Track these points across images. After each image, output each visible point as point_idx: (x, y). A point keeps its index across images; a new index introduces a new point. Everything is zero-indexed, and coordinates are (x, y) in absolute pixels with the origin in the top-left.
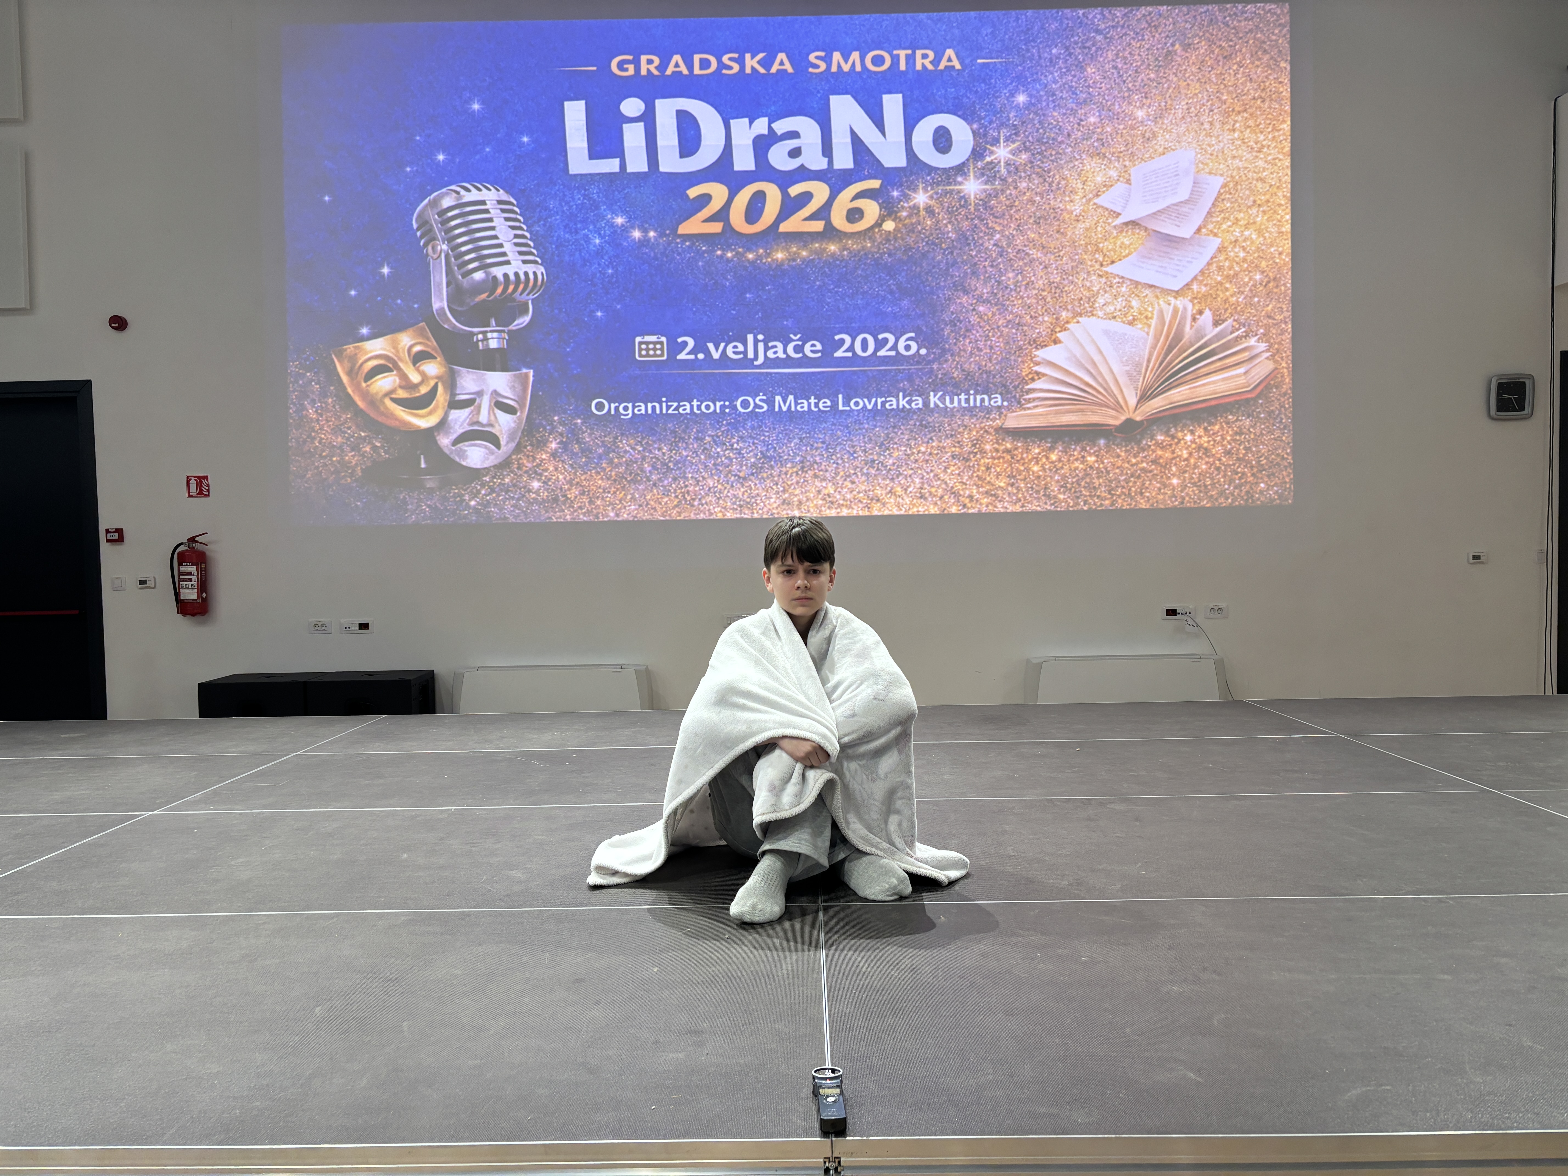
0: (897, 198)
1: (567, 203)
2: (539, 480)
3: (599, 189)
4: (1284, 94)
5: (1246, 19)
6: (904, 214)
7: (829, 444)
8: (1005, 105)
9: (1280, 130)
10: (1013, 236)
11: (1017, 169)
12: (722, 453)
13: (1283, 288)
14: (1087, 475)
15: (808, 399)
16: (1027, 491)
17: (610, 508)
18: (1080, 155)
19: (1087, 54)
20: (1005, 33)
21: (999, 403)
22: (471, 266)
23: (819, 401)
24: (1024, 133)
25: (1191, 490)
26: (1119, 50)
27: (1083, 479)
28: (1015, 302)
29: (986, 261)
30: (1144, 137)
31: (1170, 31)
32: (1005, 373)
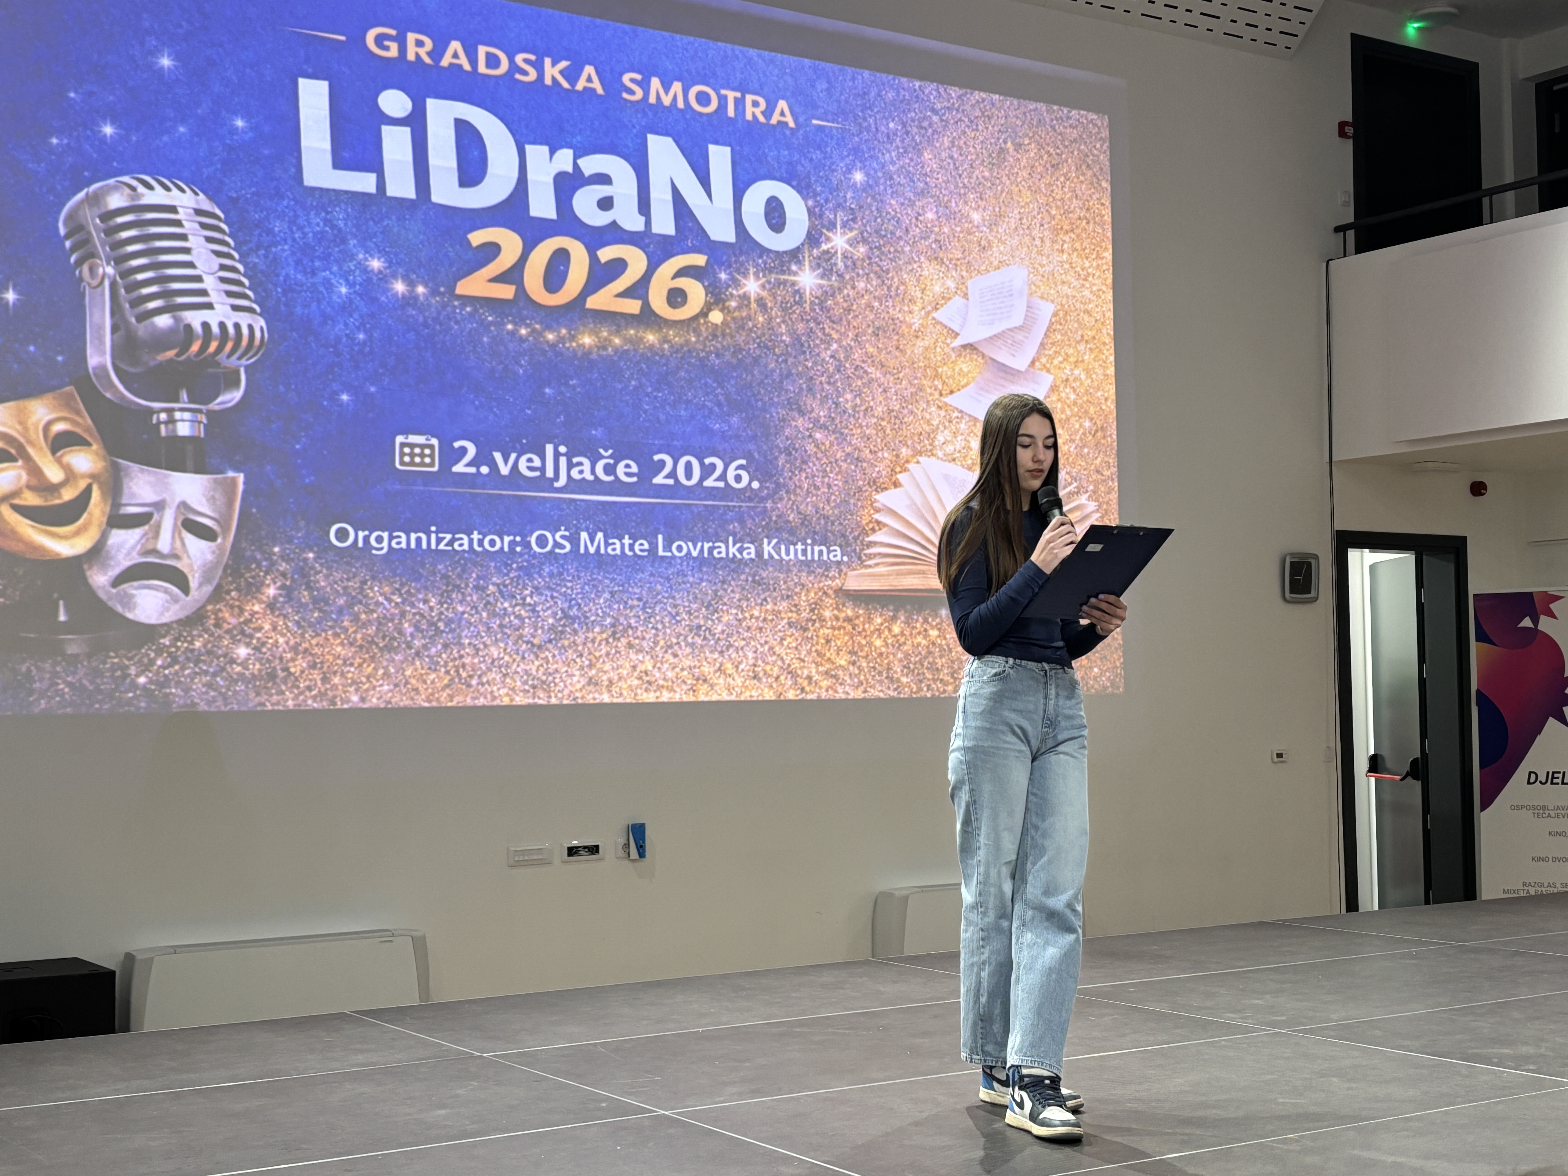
0: (725, 282)
1: (301, 228)
2: (248, 645)
3: (348, 215)
4: (1106, 217)
5: (1071, 126)
6: (733, 304)
7: (647, 602)
8: (841, 181)
9: (1103, 258)
10: (851, 348)
11: (854, 264)
12: (510, 609)
13: (1109, 439)
15: (621, 538)
16: (870, 672)
17: (352, 689)
18: (918, 256)
19: (923, 136)
21: (839, 558)
22: (152, 305)
23: (635, 542)
24: (862, 220)
26: (954, 138)
27: (926, 658)
28: (854, 431)
29: (823, 376)
30: (980, 245)
31: (1002, 125)
32: (844, 520)
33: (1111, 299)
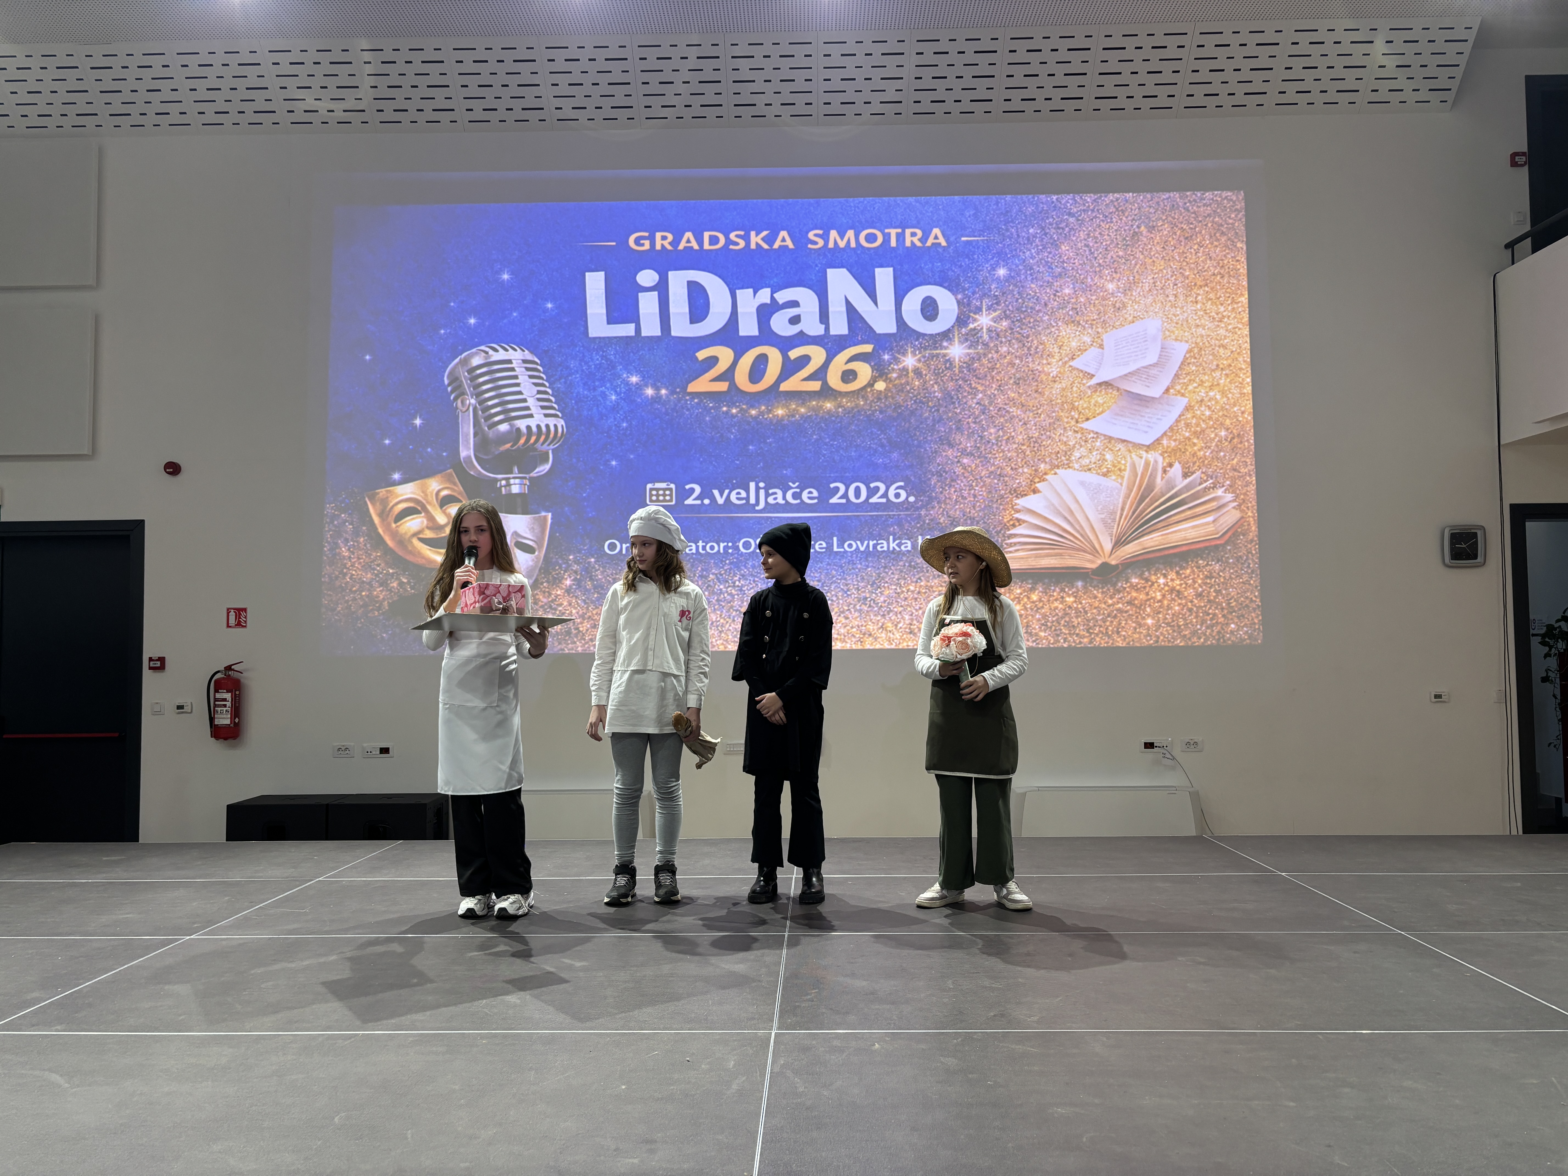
0: (888, 361)
3: (616, 350)
4: (1241, 270)
5: (1204, 205)
6: (894, 375)
8: (987, 277)
9: (1239, 302)
10: (995, 396)
11: (998, 335)
12: (724, 590)
13: (1246, 444)
14: (1068, 614)
18: (1056, 322)
19: (1061, 234)
20: (987, 215)
22: (497, 419)
24: (1004, 303)
25: (1165, 629)
26: (1090, 231)
27: (1062, 618)
28: (997, 455)
29: (970, 418)
30: (1115, 307)
31: (1136, 215)
32: (988, 520)
33: (1248, 333)
